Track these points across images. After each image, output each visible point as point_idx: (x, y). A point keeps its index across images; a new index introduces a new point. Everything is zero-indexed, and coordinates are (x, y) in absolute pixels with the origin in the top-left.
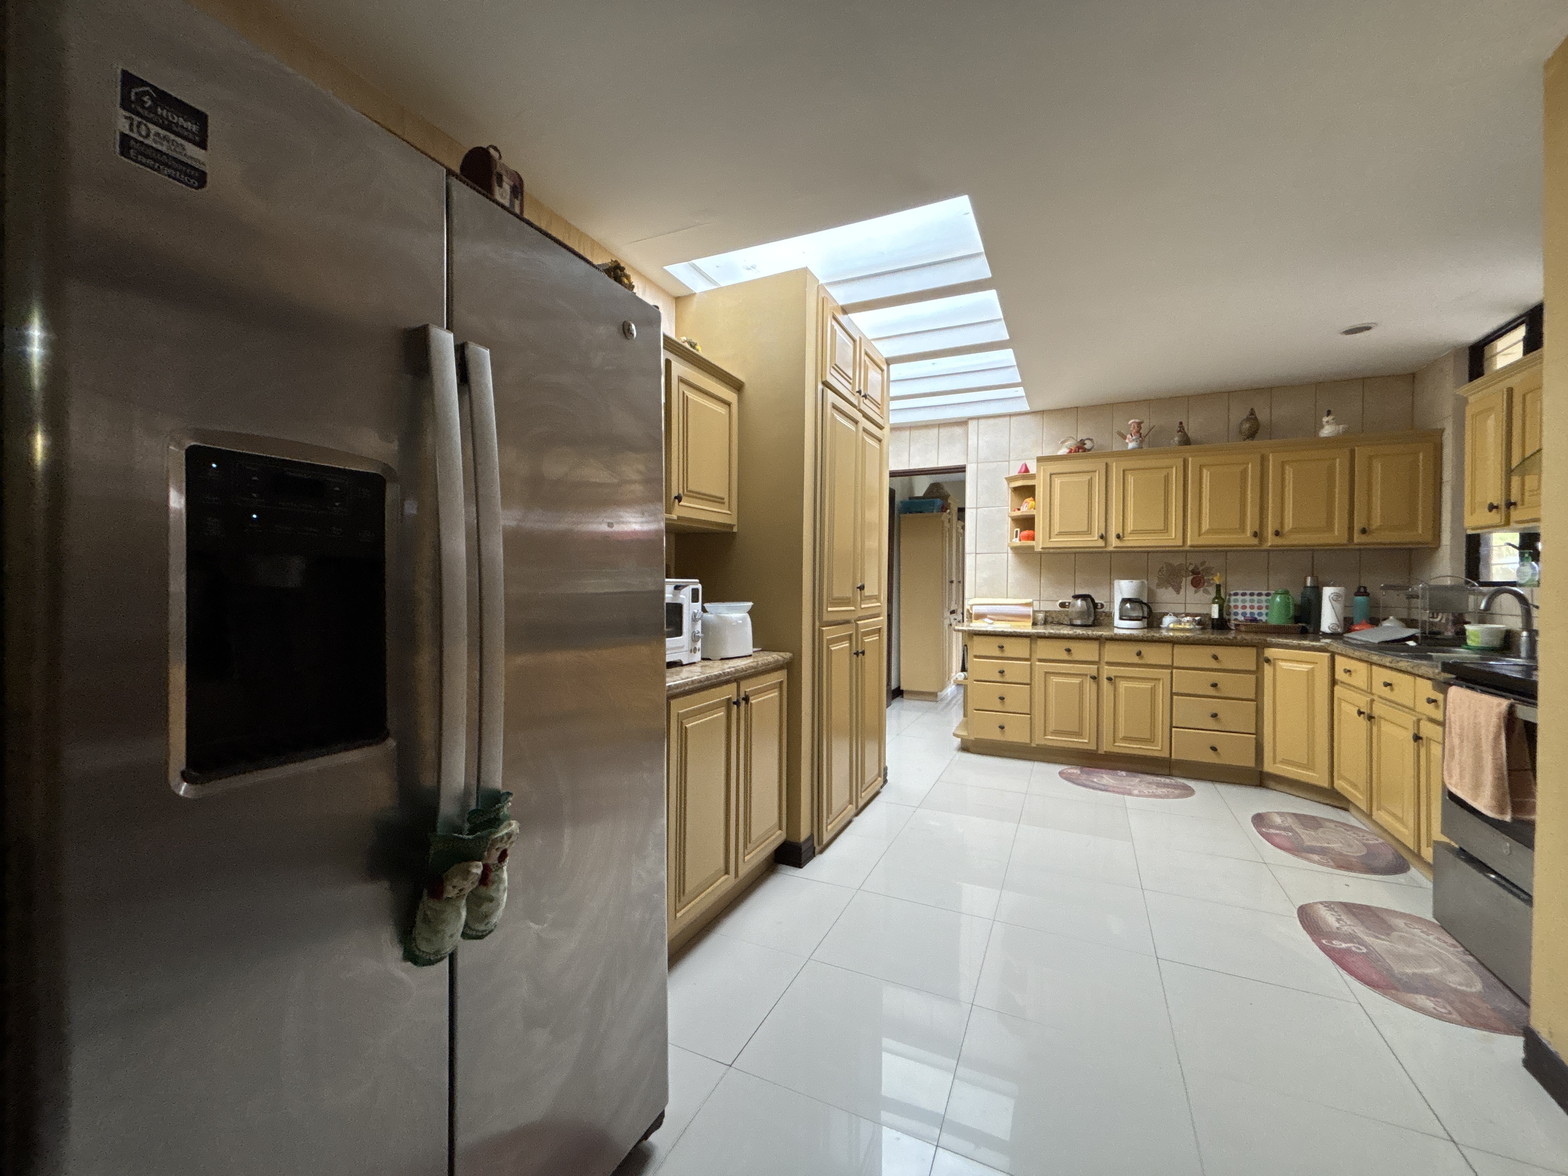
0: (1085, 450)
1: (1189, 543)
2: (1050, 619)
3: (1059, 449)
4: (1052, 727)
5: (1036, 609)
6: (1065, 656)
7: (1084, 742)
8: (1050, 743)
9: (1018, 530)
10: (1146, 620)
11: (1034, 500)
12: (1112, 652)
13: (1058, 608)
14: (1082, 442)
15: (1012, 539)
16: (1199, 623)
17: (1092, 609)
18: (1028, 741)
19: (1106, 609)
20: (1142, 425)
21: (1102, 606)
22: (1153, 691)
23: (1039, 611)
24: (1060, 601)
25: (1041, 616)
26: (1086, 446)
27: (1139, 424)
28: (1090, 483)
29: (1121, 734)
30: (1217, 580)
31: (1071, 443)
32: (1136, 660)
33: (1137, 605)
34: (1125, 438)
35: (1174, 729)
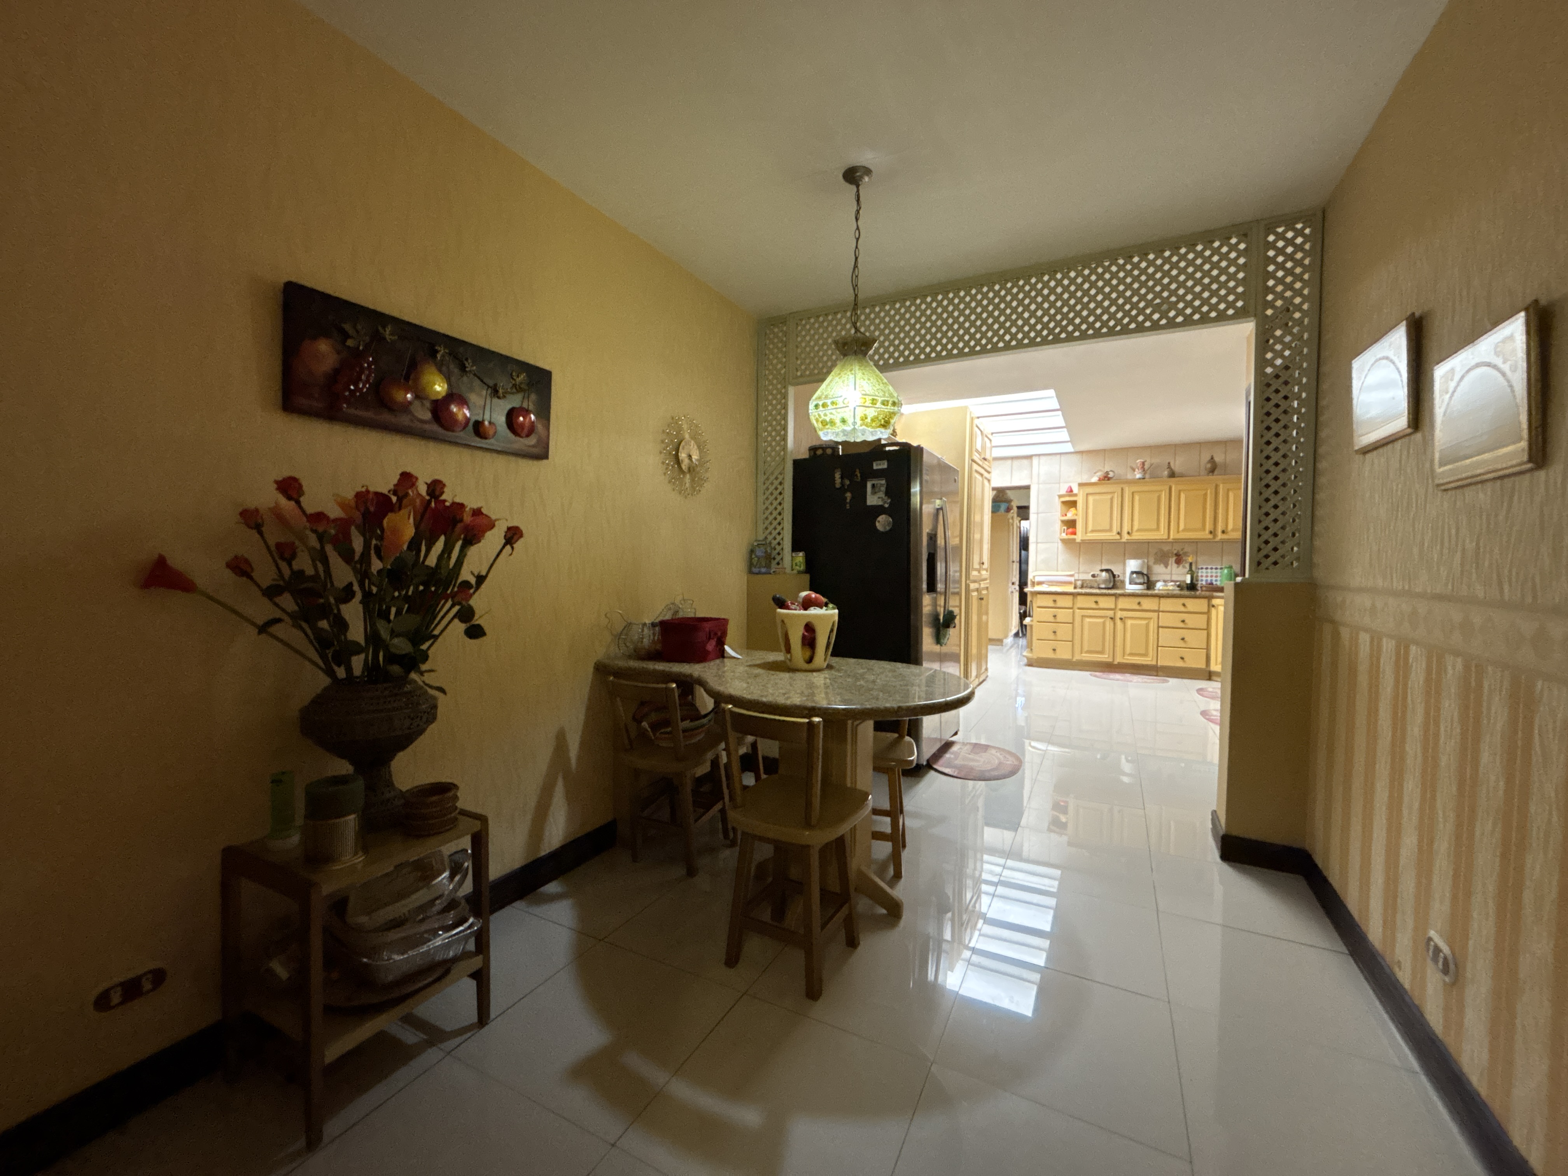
0: (1109, 479)
1: (1172, 537)
2: (1085, 585)
3: (1092, 477)
4: (1086, 648)
5: (1077, 578)
6: (1094, 606)
7: (1105, 657)
8: (1084, 659)
9: (1065, 528)
10: (1145, 585)
11: (1076, 509)
12: (1123, 603)
13: (1091, 578)
14: (1107, 473)
15: (1061, 534)
16: (1178, 586)
17: (1112, 579)
18: (1070, 657)
19: (1121, 578)
20: (1146, 463)
21: (1119, 576)
22: (1147, 625)
23: (1078, 580)
24: (1092, 573)
25: (1079, 583)
26: (1109, 476)
27: (1143, 464)
28: (1112, 499)
29: (1128, 651)
30: (1190, 559)
31: (1100, 474)
32: (1137, 607)
33: (1140, 576)
34: (1134, 470)
35: (1159, 648)
